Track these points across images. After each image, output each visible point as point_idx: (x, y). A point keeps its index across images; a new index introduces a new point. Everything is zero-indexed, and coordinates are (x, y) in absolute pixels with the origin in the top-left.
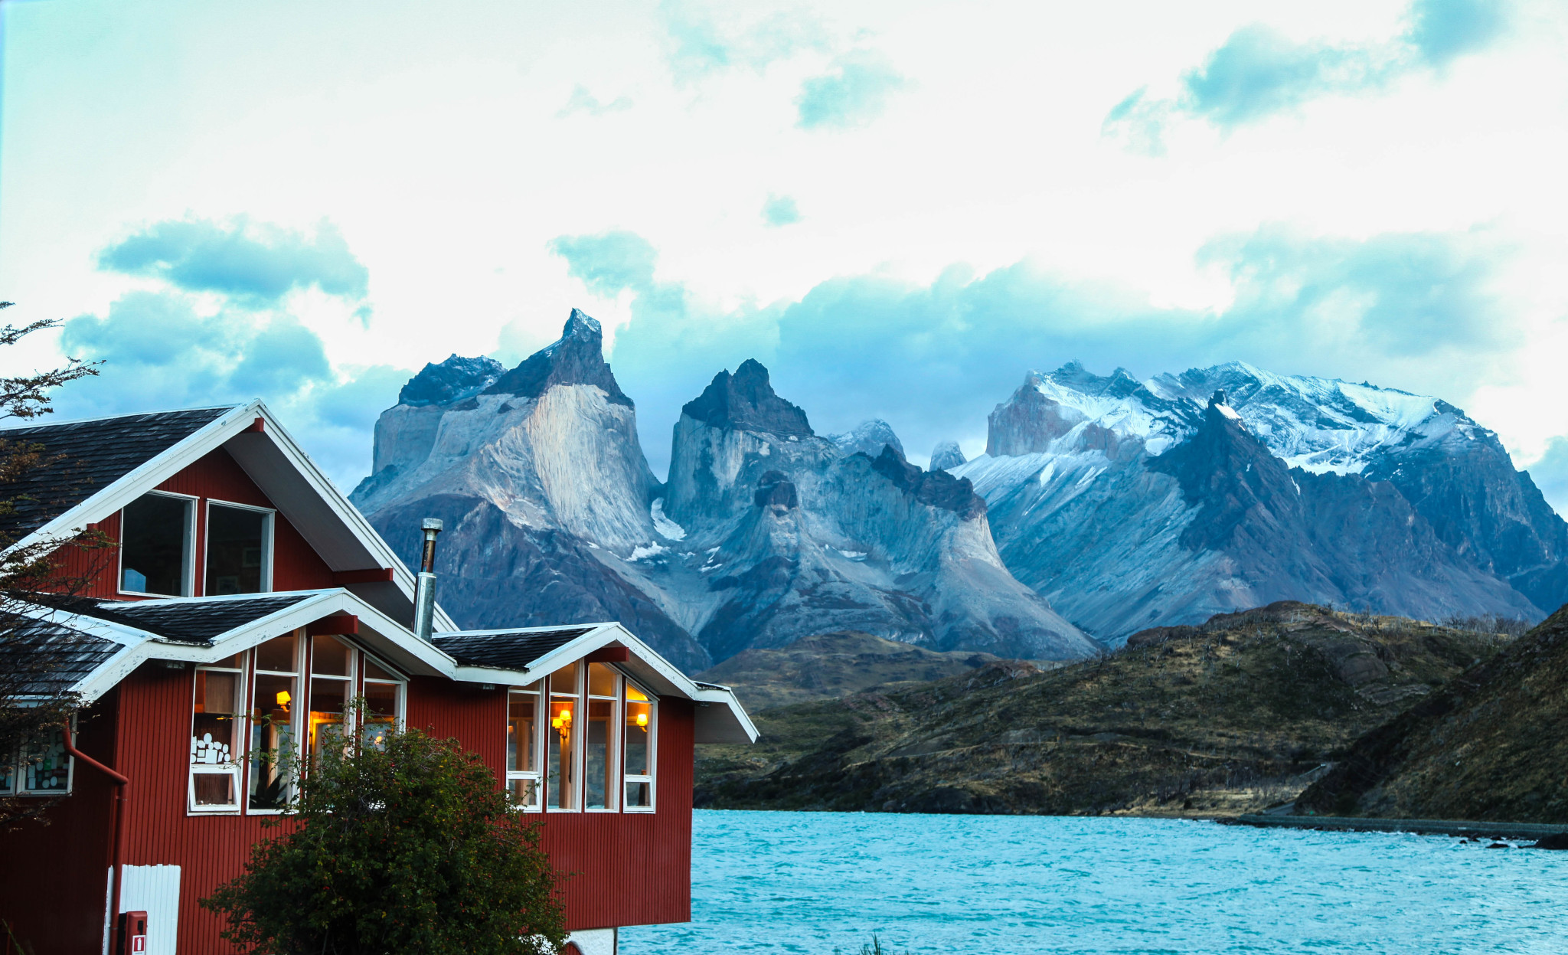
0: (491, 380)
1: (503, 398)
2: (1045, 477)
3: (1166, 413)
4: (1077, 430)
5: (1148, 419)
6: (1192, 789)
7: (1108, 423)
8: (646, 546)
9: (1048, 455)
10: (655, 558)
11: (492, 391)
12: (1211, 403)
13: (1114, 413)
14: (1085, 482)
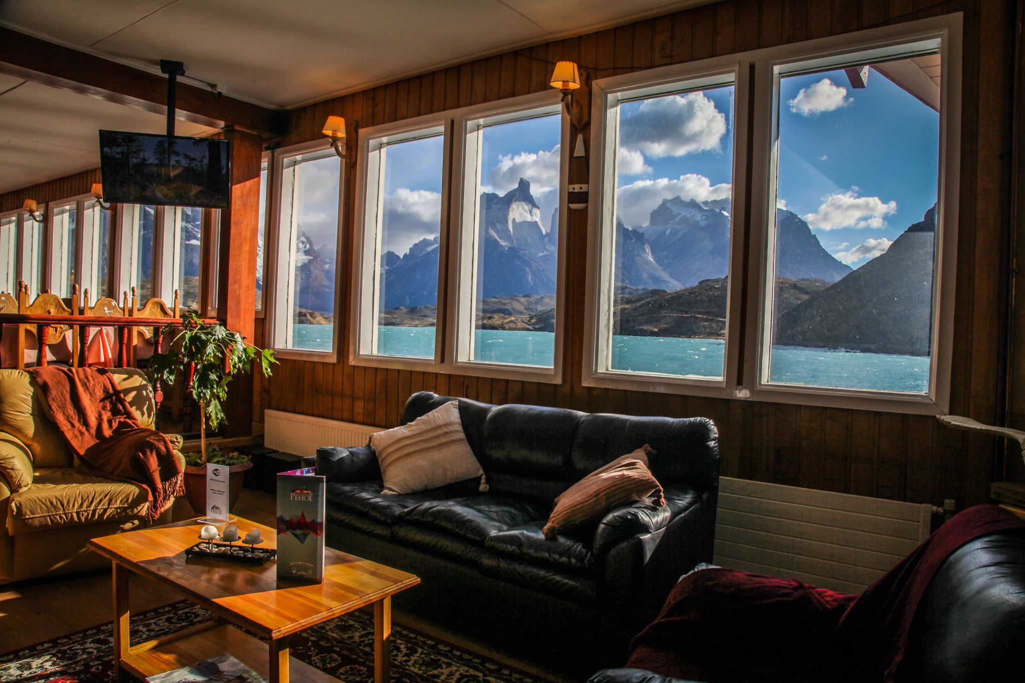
0: (496, 201)
1: (499, 206)
2: (668, 232)
3: (706, 214)
4: (678, 218)
5: (700, 216)
6: (720, 330)
7: (688, 216)
8: (543, 252)
9: (669, 226)
10: (545, 256)
11: (497, 203)
12: (720, 210)
13: (690, 213)
14: (680, 234)
